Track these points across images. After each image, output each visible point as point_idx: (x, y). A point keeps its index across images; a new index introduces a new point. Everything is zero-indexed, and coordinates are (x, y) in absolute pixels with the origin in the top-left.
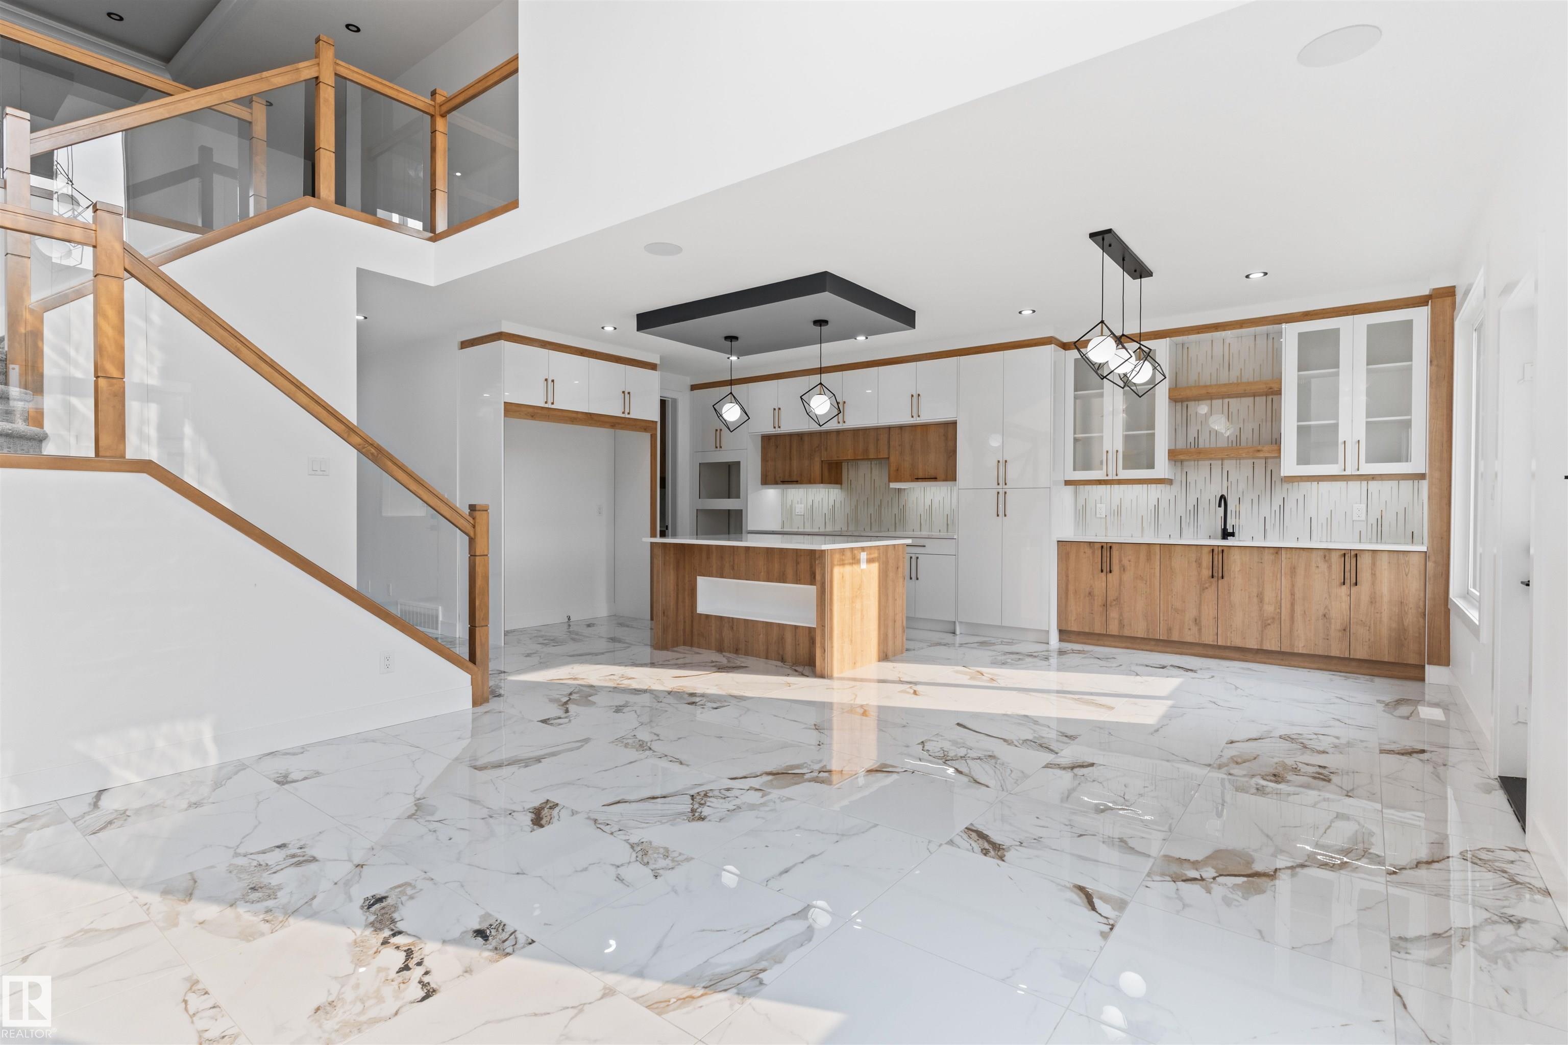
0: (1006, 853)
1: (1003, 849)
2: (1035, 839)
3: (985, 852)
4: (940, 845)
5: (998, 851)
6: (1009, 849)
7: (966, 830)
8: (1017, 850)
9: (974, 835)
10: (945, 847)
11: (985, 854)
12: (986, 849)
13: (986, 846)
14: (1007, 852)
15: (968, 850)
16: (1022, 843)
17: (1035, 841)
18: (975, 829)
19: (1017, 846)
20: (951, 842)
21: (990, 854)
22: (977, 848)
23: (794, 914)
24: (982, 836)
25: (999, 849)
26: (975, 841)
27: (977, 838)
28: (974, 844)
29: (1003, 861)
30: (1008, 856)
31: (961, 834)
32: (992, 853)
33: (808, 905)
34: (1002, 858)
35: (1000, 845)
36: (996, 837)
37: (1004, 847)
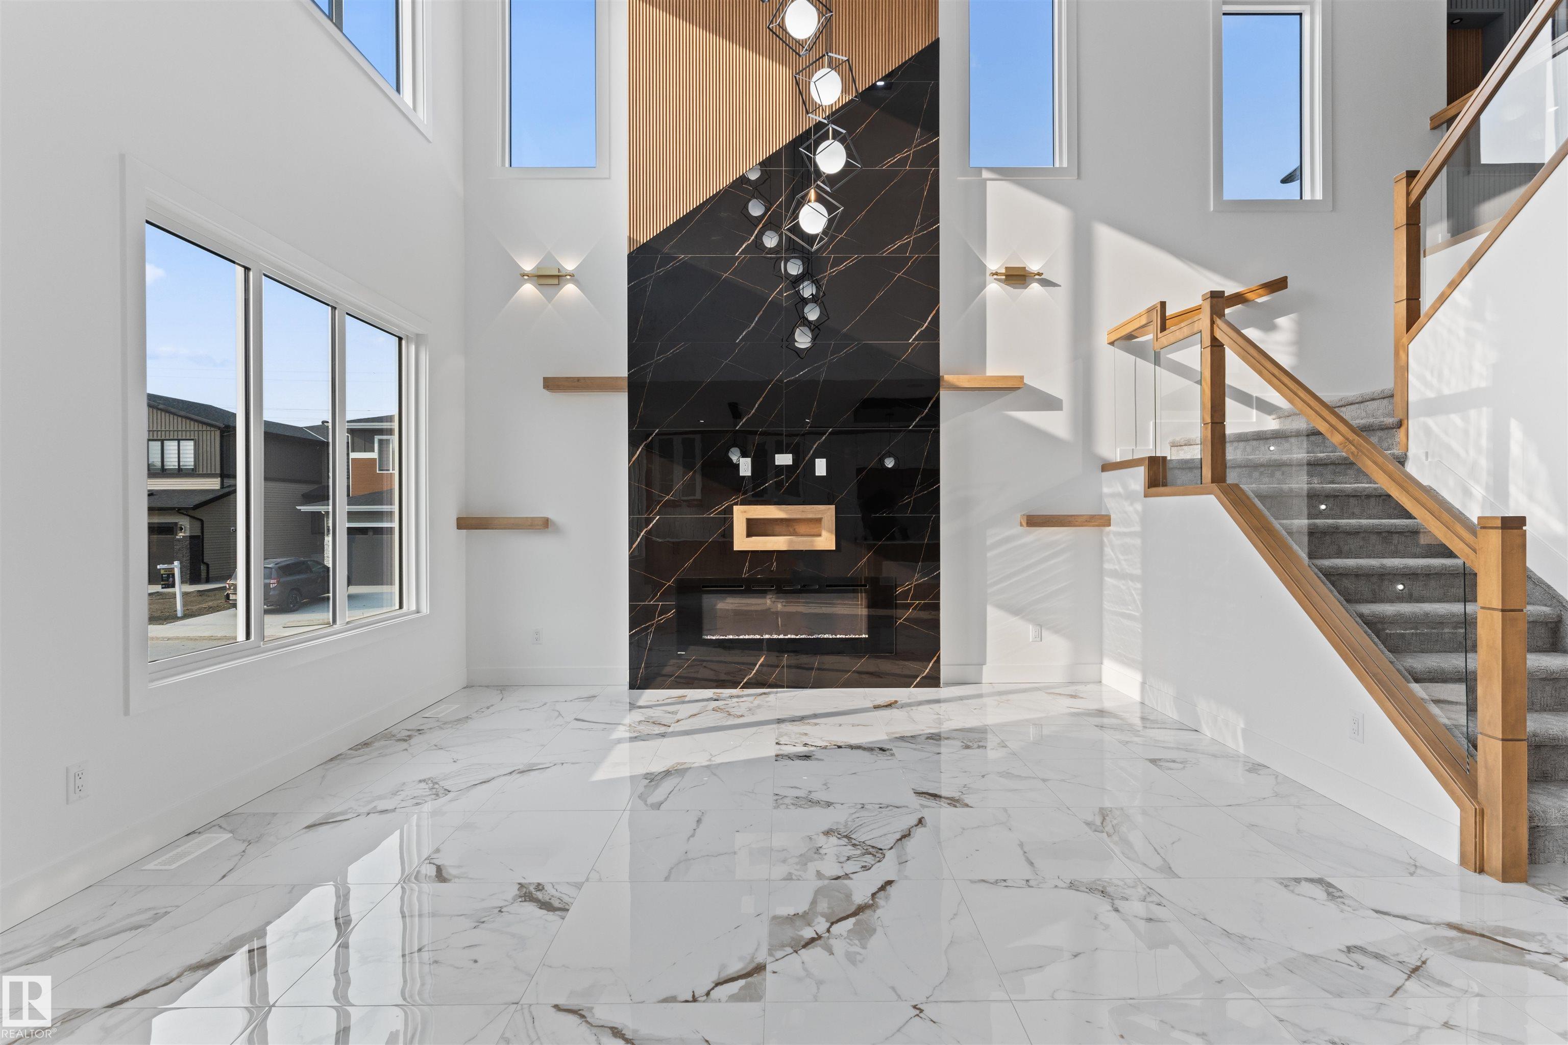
0: (518, 893)
1: (521, 897)
2: (483, 922)
3: (540, 887)
4: (587, 880)
5: (526, 893)
6: (514, 900)
7: (567, 907)
8: (505, 900)
9: (556, 904)
10: (581, 879)
11: (539, 884)
12: (539, 890)
13: (539, 895)
14: (516, 895)
15: (558, 883)
16: (500, 911)
17: (483, 920)
18: (557, 913)
19: (506, 906)
20: (579, 886)
21: (534, 886)
22: (549, 888)
23: (662, 803)
24: (547, 906)
25: (525, 895)
26: (553, 896)
27: (552, 901)
28: (553, 892)
29: (519, 884)
30: (514, 891)
31: (570, 900)
32: (532, 888)
33: (659, 810)
34: (521, 886)
35: (525, 901)
36: (530, 909)
37: (520, 900)
